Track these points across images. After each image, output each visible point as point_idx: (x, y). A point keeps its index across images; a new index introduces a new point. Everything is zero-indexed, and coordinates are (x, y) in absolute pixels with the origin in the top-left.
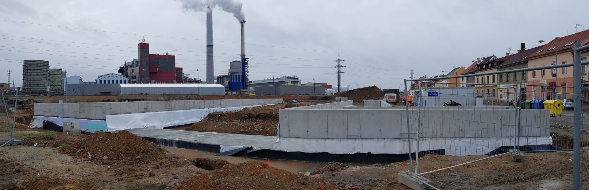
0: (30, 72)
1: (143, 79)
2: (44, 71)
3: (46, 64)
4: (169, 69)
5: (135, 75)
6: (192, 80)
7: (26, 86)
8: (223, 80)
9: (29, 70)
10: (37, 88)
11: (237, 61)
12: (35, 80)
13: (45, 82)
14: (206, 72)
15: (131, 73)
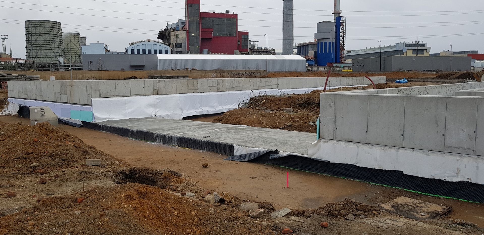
0: (35, 37)
1: (192, 48)
2: (55, 35)
3: (56, 26)
4: (228, 33)
5: (180, 42)
6: (262, 49)
7: (31, 56)
8: (307, 48)
9: (33, 35)
10: (45, 59)
11: (327, 21)
12: (43, 48)
13: (56, 51)
14: (282, 38)
15: (174, 39)
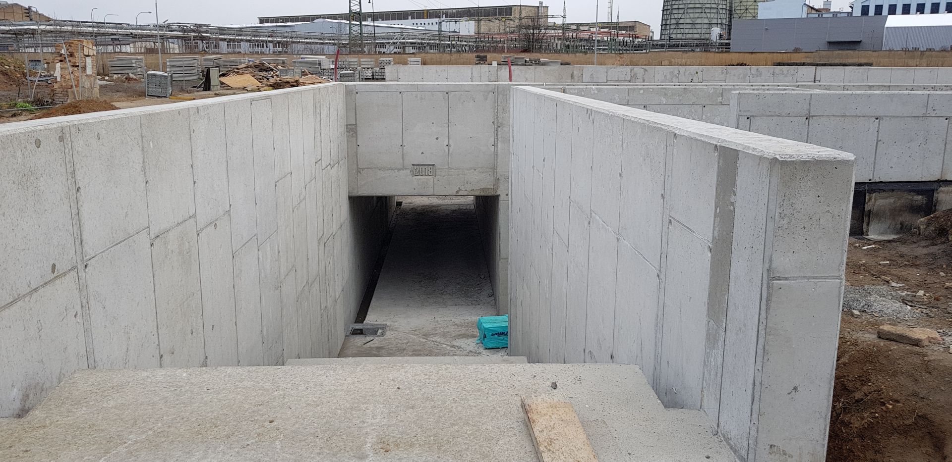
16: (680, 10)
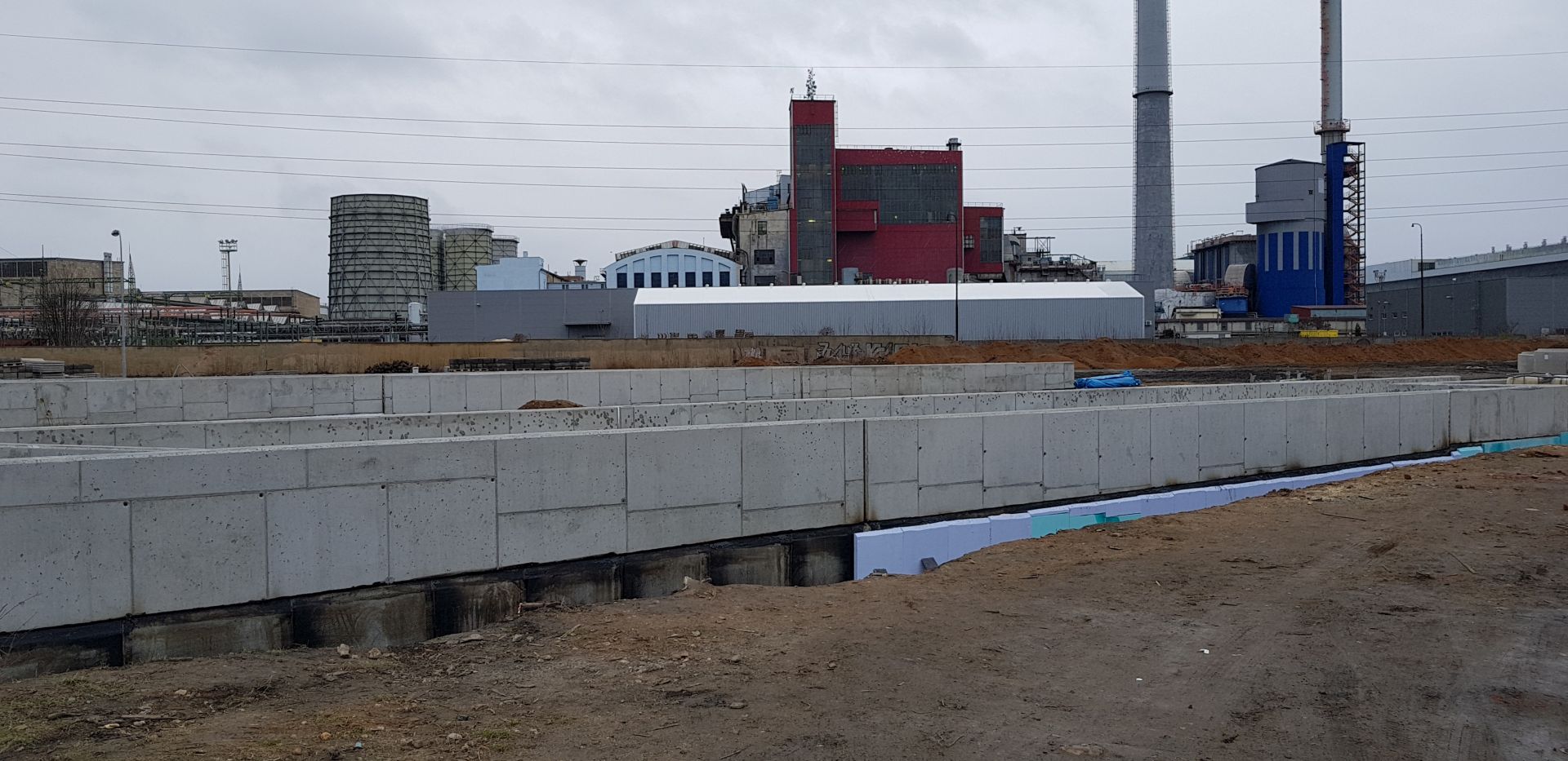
0: (352, 243)
1: (807, 265)
2: (408, 238)
3: (414, 209)
4: (930, 214)
5: (770, 247)
6: (1051, 263)
7: (340, 301)
8: (1224, 256)
9: (348, 237)
10: (377, 307)
11: (1290, 162)
12: (373, 276)
13: (410, 284)
15: (752, 240)
16: (357, 274)
